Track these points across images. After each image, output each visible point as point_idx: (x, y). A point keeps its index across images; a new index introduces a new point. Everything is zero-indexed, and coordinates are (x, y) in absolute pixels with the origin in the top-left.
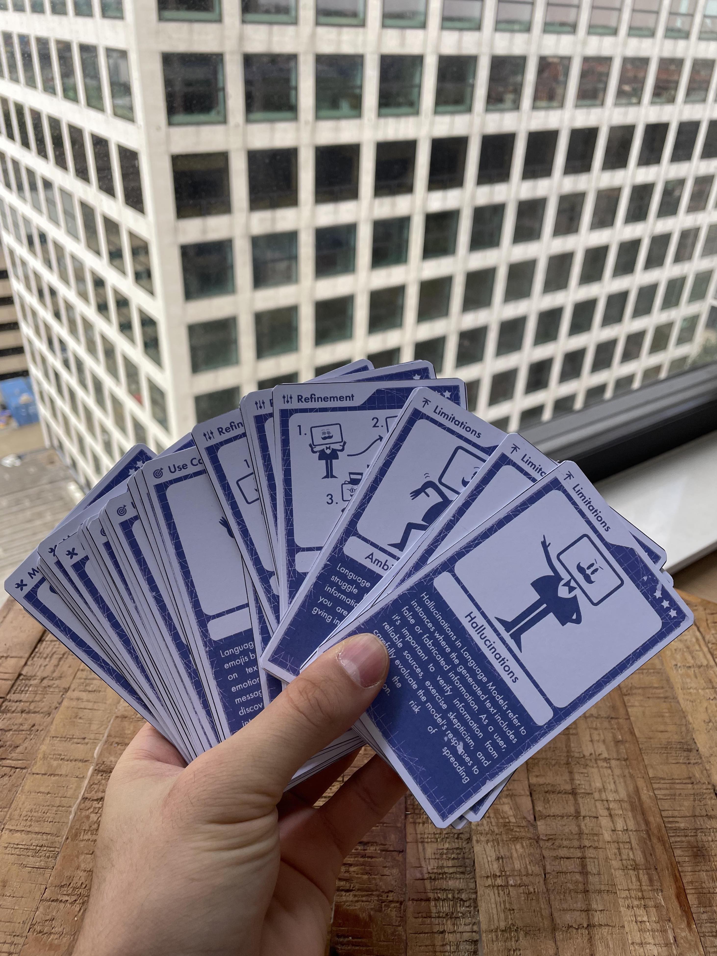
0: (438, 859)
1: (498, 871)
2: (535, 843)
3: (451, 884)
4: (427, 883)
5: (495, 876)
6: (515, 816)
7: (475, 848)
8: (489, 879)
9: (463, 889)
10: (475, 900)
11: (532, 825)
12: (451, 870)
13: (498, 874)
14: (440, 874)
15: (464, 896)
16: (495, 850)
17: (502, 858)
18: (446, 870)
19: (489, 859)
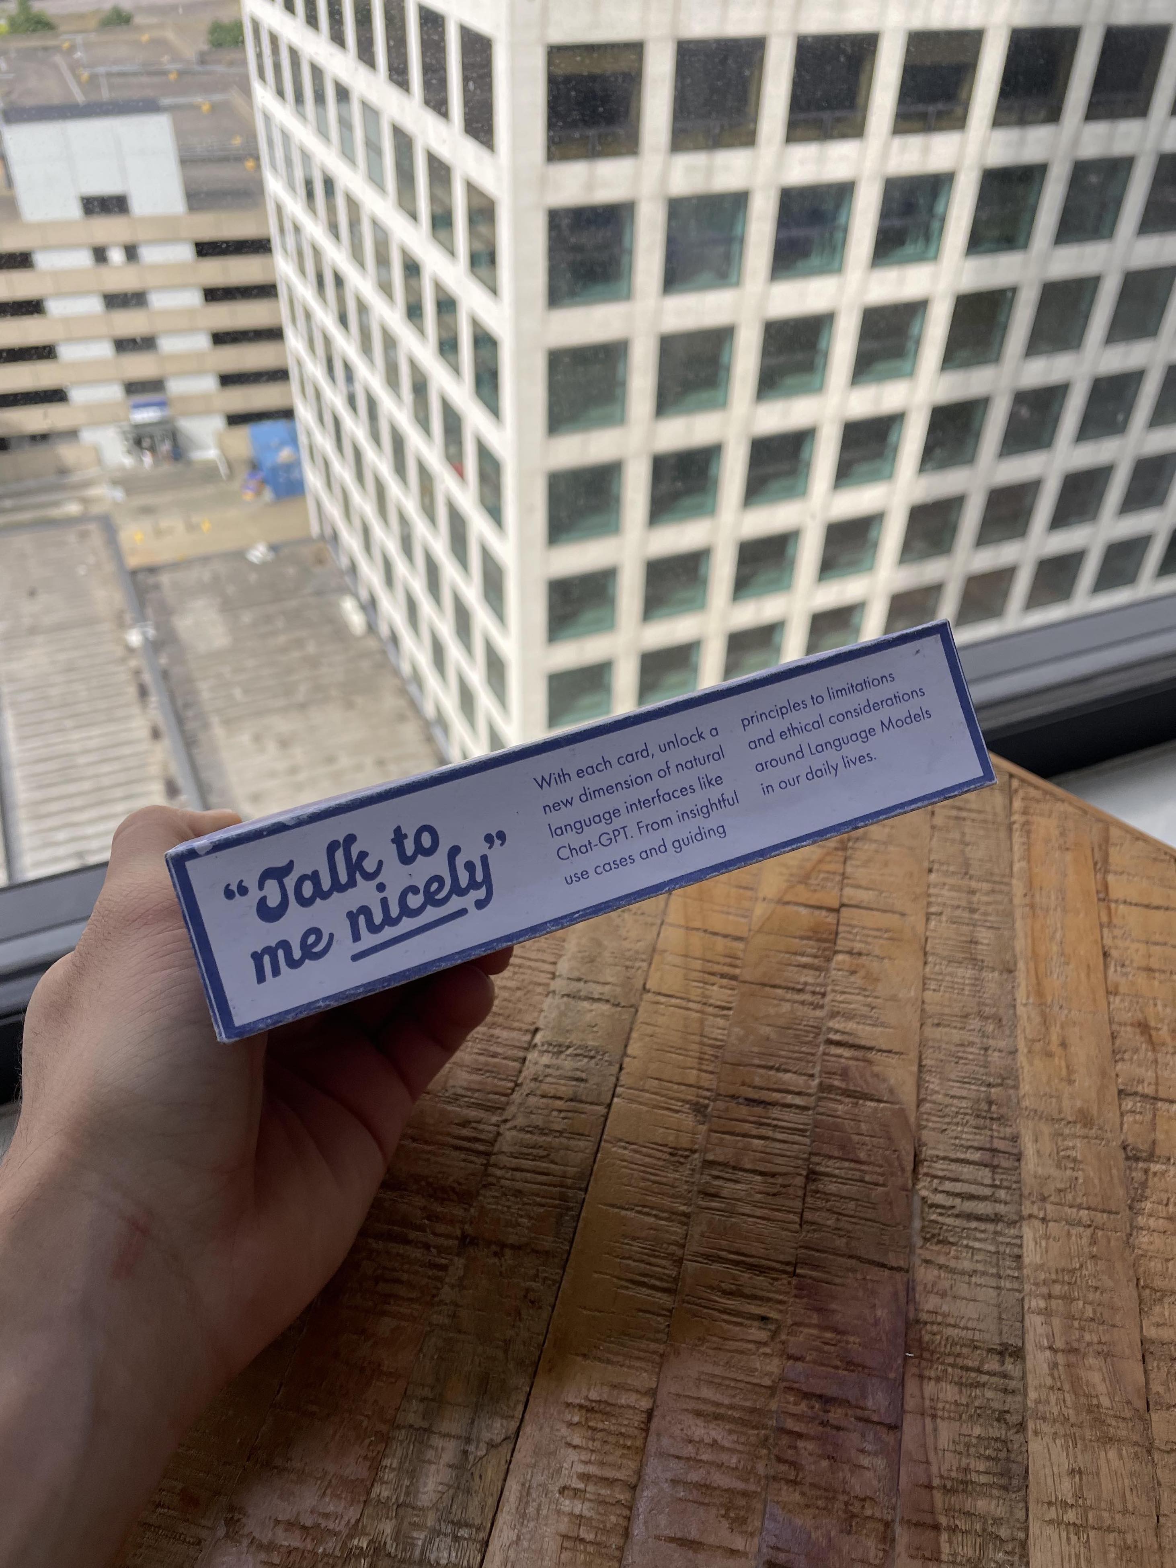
0: (960, 1453)
1: (1070, 1494)
2: (1145, 1455)
3: (982, 1505)
4: (938, 1496)
5: (1065, 1505)
6: (1111, 1396)
7: (1030, 1443)
8: (1053, 1509)
9: (1002, 1519)
10: (1024, 1544)
11: (1141, 1418)
12: (983, 1479)
13: (1070, 1501)
14: (962, 1482)
15: (1004, 1532)
16: (1067, 1455)
17: (1080, 1472)
18: (974, 1477)
19: (1056, 1471)
